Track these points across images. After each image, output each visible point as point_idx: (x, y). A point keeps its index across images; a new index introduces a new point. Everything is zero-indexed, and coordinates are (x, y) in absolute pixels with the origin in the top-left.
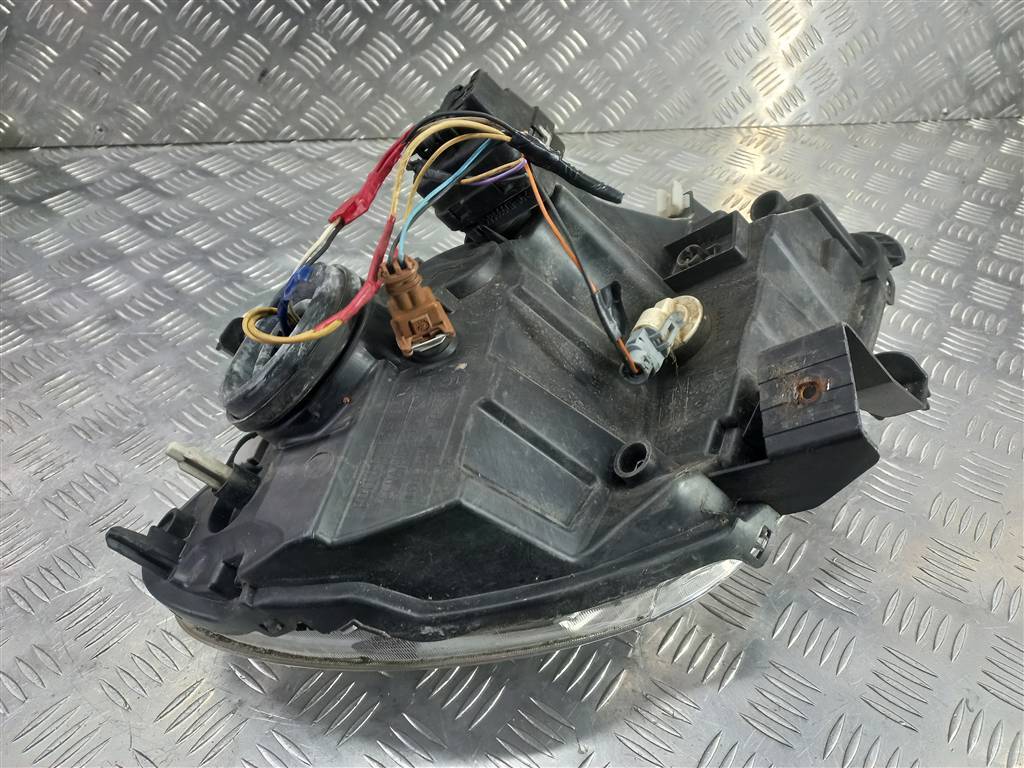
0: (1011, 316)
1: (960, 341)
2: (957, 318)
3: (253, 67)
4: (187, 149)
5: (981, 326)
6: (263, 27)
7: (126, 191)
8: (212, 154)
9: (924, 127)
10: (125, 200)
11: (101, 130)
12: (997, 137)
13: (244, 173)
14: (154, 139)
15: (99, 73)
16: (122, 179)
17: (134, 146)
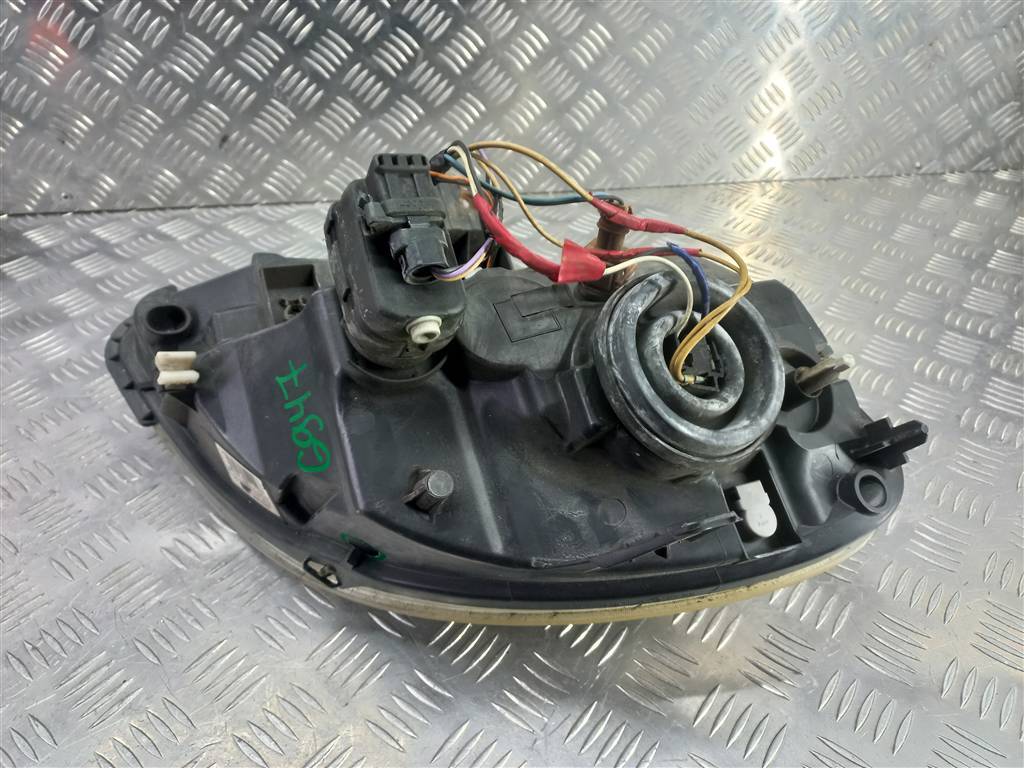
0: (979, 371)
1: (923, 397)
2: (921, 372)
3: (212, 132)
4: (150, 214)
5: (945, 382)
6: (222, 94)
7: (82, 255)
8: (174, 218)
9: (899, 182)
10: (80, 264)
11: (66, 197)
12: (972, 189)
13: (203, 237)
14: (119, 205)
15: (63, 142)
16: (80, 243)
17: (98, 212)
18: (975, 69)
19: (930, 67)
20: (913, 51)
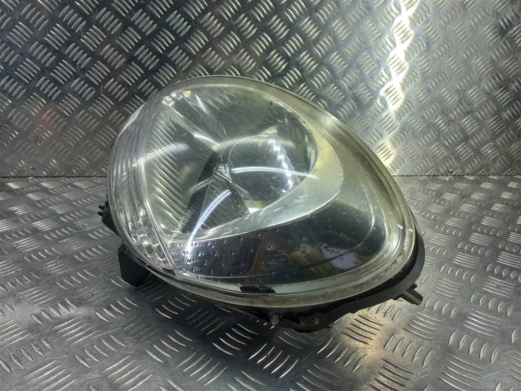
2: (462, 249)
3: (108, 140)
4: (72, 179)
5: (476, 253)
6: (115, 123)
7: (32, 192)
8: (82, 180)
10: (30, 195)
11: (31, 169)
13: (95, 187)
14: (57, 174)
15: (36, 142)
16: (33, 188)
17: (46, 177)
18: (469, 127)
19: (449, 125)
20: (440, 117)
